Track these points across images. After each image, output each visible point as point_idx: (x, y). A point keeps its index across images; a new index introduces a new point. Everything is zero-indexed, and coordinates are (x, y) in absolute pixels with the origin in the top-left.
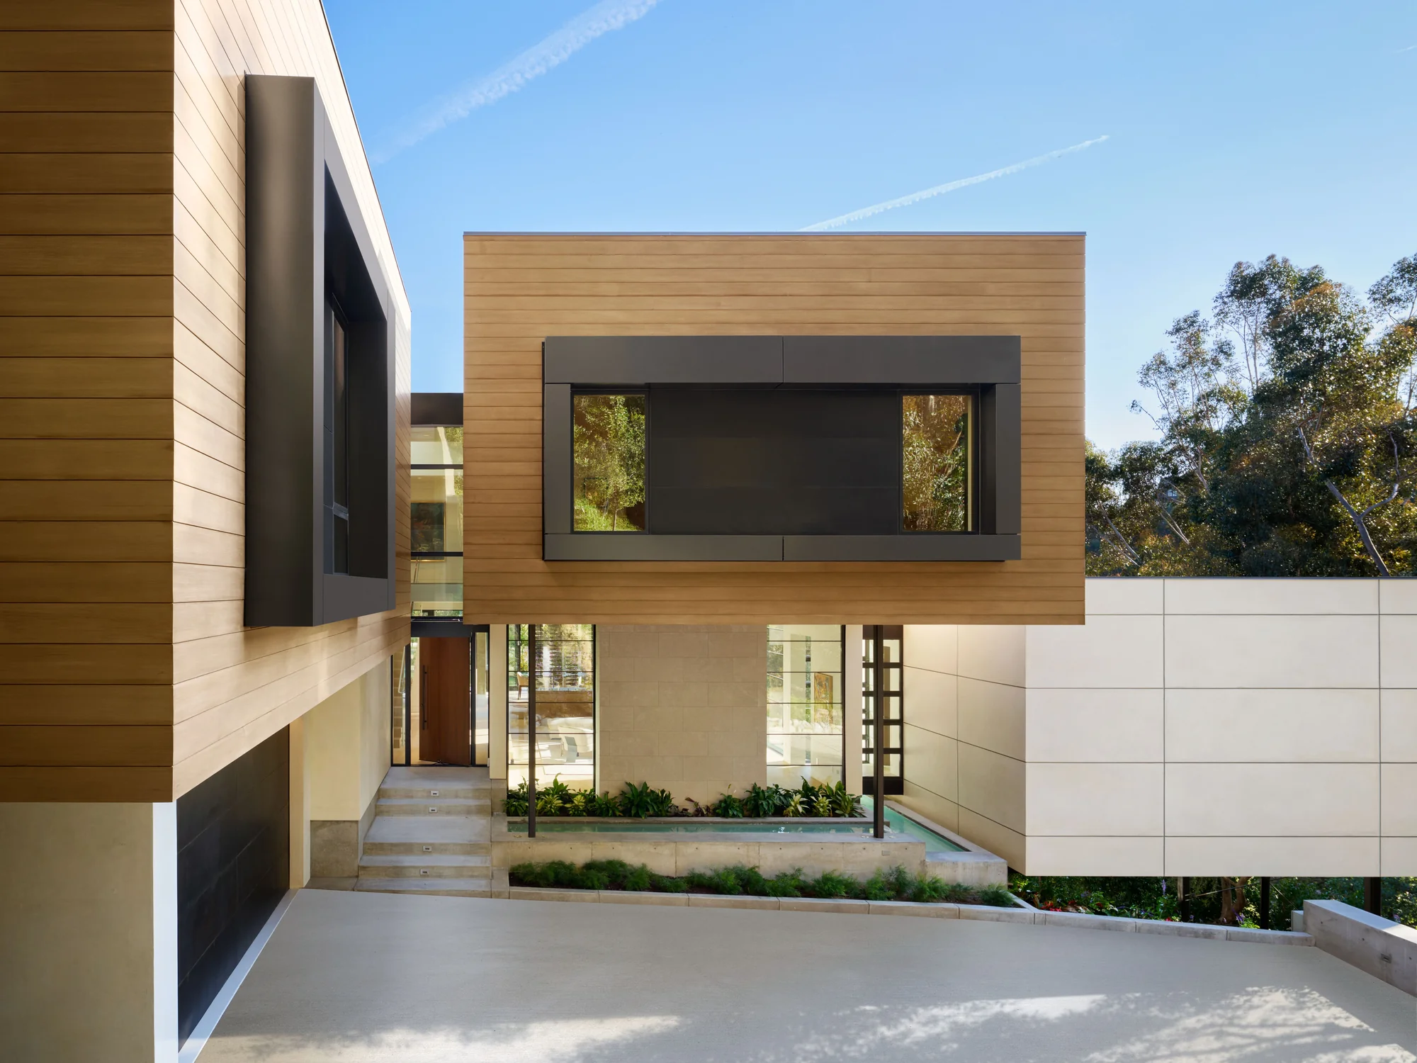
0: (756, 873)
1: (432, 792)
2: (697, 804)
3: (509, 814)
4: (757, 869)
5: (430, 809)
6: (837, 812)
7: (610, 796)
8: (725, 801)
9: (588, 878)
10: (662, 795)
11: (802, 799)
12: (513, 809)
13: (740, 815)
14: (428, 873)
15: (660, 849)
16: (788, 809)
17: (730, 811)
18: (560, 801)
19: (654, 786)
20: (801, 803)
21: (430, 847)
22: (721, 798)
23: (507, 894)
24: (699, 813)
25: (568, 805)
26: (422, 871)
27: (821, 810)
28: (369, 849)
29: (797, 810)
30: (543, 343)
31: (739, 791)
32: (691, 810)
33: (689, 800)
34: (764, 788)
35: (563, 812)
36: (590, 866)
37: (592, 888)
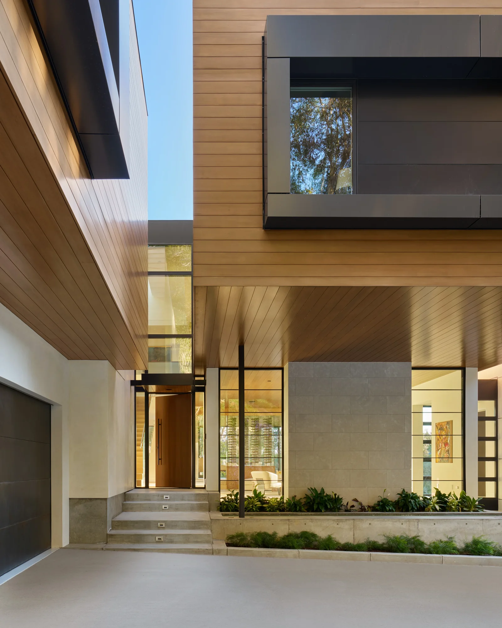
0: (418, 540)
1: (165, 496)
2: (361, 504)
3: (221, 511)
4: (418, 538)
5: (163, 506)
6: (465, 509)
7: (297, 498)
8: (382, 501)
9: (289, 541)
10: (335, 496)
11: (438, 500)
12: (225, 507)
13: (394, 510)
14: (162, 540)
15: (341, 525)
16: (429, 507)
17: (387, 507)
18: (259, 503)
19: (329, 491)
20: (437, 503)
21: (164, 524)
22: (380, 499)
23: (226, 552)
24: (363, 509)
25: (264, 506)
26: (157, 538)
27: (453, 507)
28: (116, 526)
29: (435, 507)
30: (263, 38)
31: (392, 495)
32: (357, 506)
33: (356, 500)
34: (409, 492)
35: (262, 509)
36: (289, 536)
37: (293, 548)
